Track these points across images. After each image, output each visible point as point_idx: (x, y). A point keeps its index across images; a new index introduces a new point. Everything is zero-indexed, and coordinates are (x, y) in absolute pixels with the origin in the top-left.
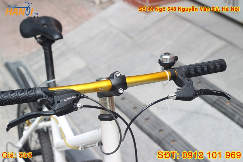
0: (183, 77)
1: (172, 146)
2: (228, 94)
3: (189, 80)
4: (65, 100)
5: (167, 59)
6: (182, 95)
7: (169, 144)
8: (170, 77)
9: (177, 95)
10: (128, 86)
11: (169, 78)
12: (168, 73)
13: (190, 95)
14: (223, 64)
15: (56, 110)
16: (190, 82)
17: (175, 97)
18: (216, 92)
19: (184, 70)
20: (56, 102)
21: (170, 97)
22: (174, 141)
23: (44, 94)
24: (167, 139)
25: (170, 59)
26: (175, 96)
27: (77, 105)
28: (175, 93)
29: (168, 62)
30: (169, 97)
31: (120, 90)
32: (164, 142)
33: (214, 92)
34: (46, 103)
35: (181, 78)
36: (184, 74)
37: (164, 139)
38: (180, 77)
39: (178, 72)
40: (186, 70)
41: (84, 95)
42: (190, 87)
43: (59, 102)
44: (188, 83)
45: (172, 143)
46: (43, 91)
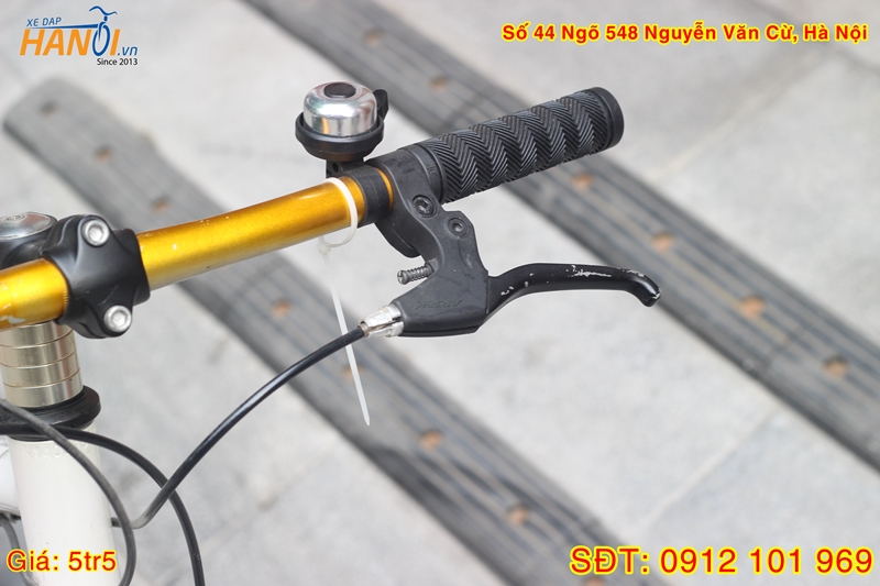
0: (425, 205)
1: (279, 329)
2: (646, 279)
3: (456, 225)
5: (339, 120)
6: (430, 314)
7: (265, 318)
8: (359, 213)
9: (405, 317)
10: (151, 280)
11: (354, 218)
12: (348, 194)
13: (470, 308)
14: (606, 115)
16: (463, 235)
17: (396, 325)
18: (587, 274)
19: (430, 169)
21: (373, 328)
22: (285, 302)
24: (253, 295)
25: (356, 119)
26: (397, 319)
28: (394, 303)
29: (347, 134)
30: (364, 328)
31: (116, 312)
32: (242, 308)
33: (581, 274)
35: (418, 218)
36: (429, 193)
37: (240, 294)
38: (410, 207)
39: (400, 182)
40: (435, 171)
42: (462, 260)
44: (452, 241)
45: (279, 315)
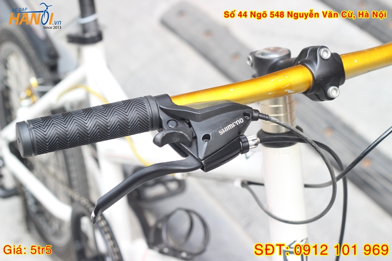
4: (222, 132)
10: (346, 78)
15: (203, 160)
20: (200, 137)
23: (164, 117)
27: (248, 141)
31: (332, 90)
34: (176, 141)
41: (259, 113)
43: (207, 137)
46: (161, 108)
